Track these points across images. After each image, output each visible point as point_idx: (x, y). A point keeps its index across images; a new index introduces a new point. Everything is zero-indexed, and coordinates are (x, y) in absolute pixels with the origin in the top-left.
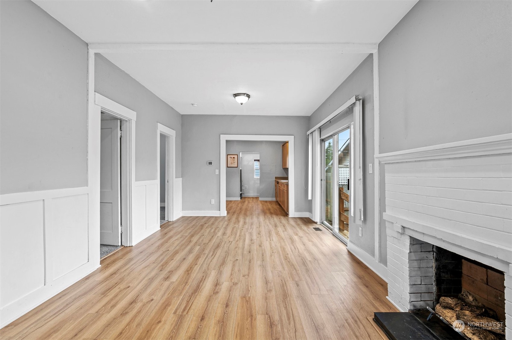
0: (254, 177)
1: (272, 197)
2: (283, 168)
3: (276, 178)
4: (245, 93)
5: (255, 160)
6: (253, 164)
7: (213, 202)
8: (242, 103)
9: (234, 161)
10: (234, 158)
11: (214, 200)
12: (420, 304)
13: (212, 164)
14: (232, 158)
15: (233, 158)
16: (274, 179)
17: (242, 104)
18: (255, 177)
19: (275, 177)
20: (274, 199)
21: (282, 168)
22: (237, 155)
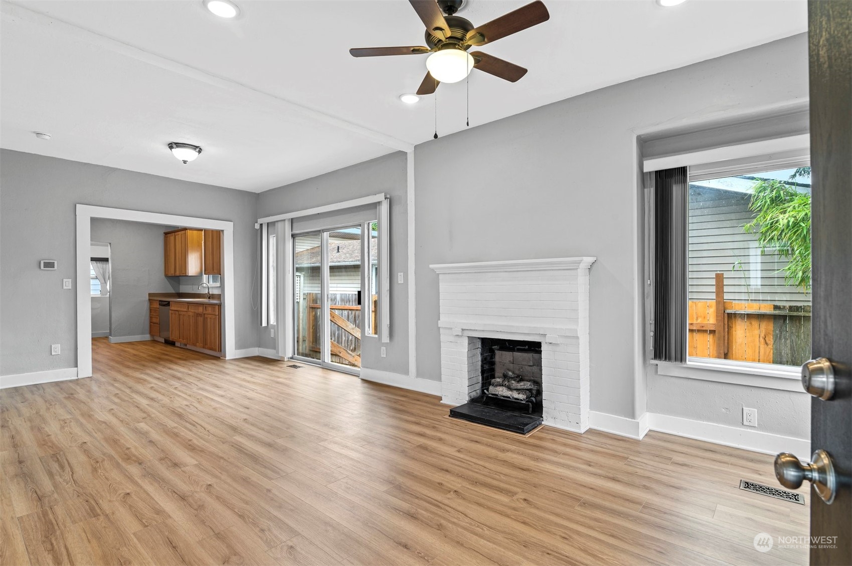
2: (166, 276)
4: (198, 146)
7: (57, 349)
8: (185, 160)
11: (60, 345)
12: (474, 394)
13: (54, 268)
16: (147, 297)
17: (185, 162)
19: (149, 294)
20: (148, 337)
21: (163, 276)
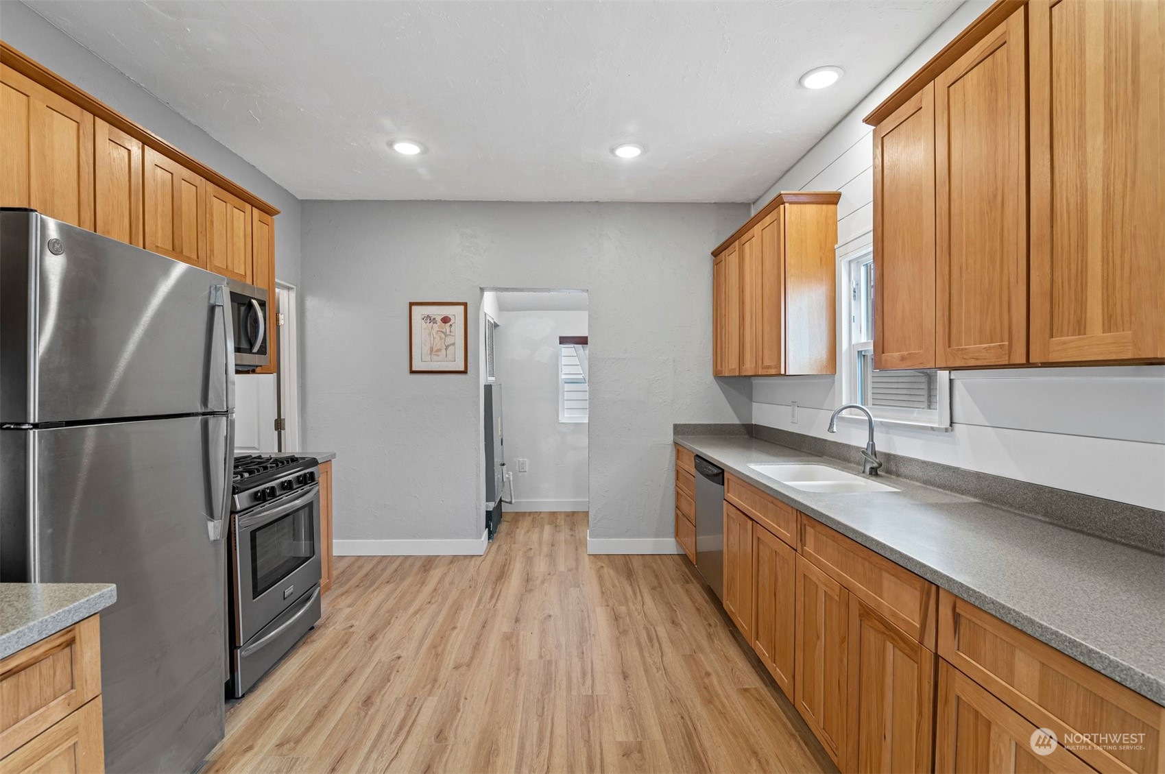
0: (562, 420)
1: (657, 536)
2: (718, 376)
3: (679, 429)
5: (563, 340)
6: (556, 358)
9: (449, 341)
10: (446, 320)
14: (433, 321)
15: (439, 319)
16: (670, 437)
18: (566, 417)
19: (676, 427)
20: (669, 546)
21: (710, 377)
22: (465, 305)
